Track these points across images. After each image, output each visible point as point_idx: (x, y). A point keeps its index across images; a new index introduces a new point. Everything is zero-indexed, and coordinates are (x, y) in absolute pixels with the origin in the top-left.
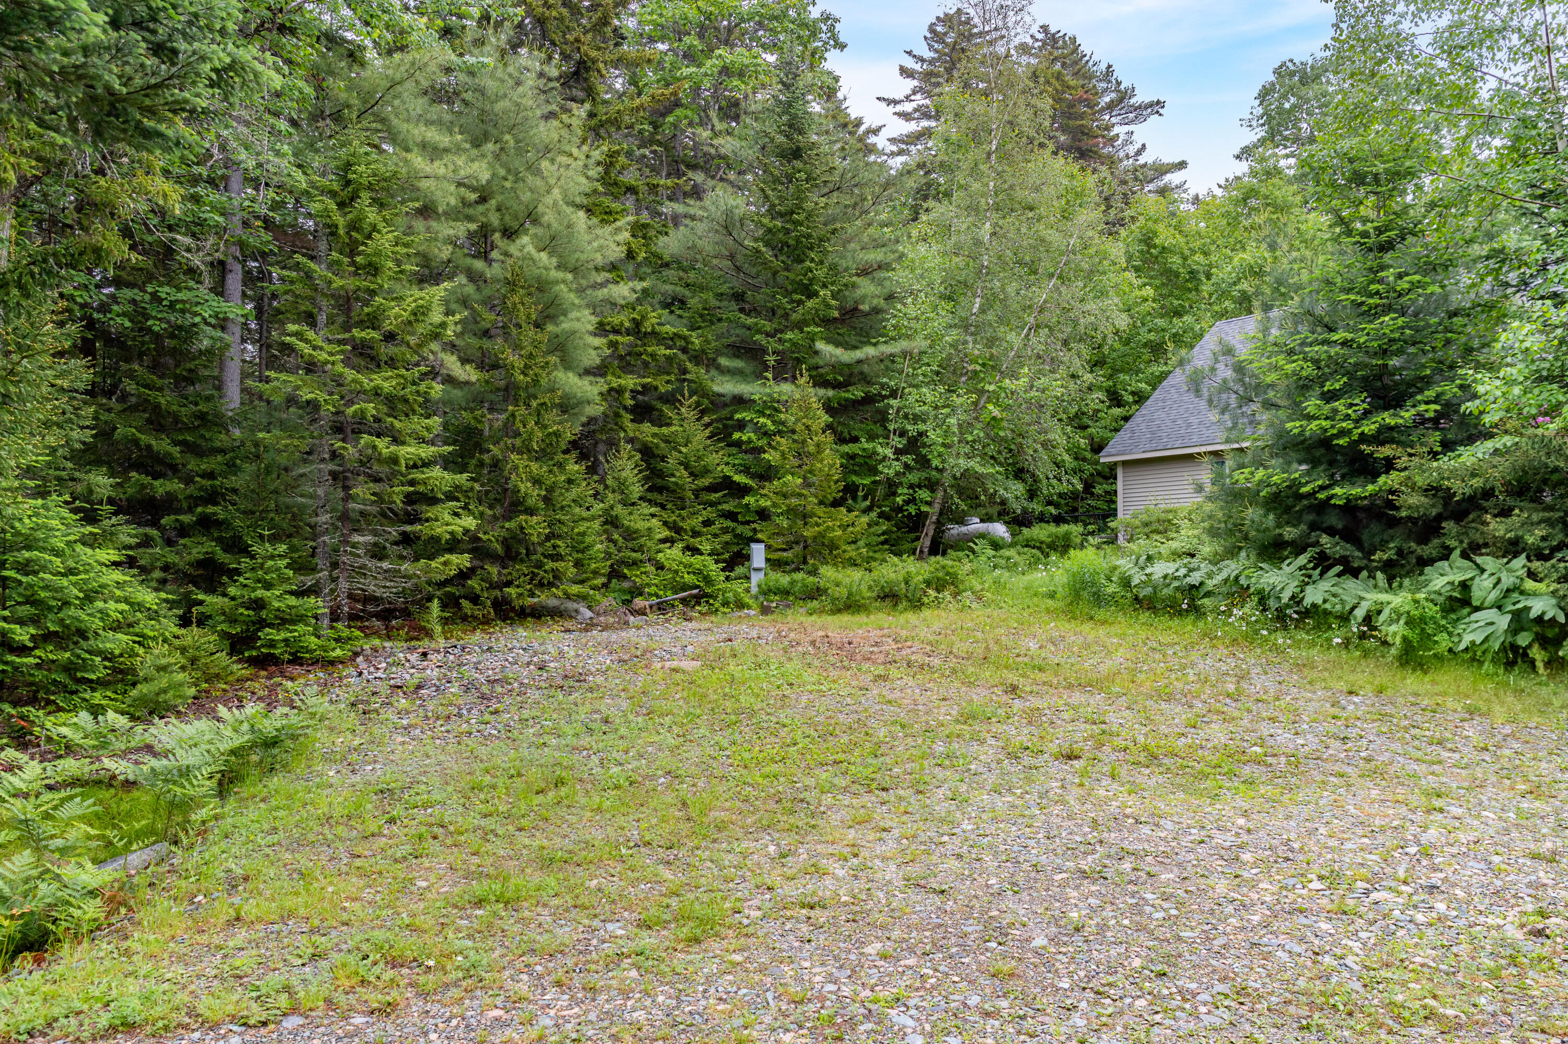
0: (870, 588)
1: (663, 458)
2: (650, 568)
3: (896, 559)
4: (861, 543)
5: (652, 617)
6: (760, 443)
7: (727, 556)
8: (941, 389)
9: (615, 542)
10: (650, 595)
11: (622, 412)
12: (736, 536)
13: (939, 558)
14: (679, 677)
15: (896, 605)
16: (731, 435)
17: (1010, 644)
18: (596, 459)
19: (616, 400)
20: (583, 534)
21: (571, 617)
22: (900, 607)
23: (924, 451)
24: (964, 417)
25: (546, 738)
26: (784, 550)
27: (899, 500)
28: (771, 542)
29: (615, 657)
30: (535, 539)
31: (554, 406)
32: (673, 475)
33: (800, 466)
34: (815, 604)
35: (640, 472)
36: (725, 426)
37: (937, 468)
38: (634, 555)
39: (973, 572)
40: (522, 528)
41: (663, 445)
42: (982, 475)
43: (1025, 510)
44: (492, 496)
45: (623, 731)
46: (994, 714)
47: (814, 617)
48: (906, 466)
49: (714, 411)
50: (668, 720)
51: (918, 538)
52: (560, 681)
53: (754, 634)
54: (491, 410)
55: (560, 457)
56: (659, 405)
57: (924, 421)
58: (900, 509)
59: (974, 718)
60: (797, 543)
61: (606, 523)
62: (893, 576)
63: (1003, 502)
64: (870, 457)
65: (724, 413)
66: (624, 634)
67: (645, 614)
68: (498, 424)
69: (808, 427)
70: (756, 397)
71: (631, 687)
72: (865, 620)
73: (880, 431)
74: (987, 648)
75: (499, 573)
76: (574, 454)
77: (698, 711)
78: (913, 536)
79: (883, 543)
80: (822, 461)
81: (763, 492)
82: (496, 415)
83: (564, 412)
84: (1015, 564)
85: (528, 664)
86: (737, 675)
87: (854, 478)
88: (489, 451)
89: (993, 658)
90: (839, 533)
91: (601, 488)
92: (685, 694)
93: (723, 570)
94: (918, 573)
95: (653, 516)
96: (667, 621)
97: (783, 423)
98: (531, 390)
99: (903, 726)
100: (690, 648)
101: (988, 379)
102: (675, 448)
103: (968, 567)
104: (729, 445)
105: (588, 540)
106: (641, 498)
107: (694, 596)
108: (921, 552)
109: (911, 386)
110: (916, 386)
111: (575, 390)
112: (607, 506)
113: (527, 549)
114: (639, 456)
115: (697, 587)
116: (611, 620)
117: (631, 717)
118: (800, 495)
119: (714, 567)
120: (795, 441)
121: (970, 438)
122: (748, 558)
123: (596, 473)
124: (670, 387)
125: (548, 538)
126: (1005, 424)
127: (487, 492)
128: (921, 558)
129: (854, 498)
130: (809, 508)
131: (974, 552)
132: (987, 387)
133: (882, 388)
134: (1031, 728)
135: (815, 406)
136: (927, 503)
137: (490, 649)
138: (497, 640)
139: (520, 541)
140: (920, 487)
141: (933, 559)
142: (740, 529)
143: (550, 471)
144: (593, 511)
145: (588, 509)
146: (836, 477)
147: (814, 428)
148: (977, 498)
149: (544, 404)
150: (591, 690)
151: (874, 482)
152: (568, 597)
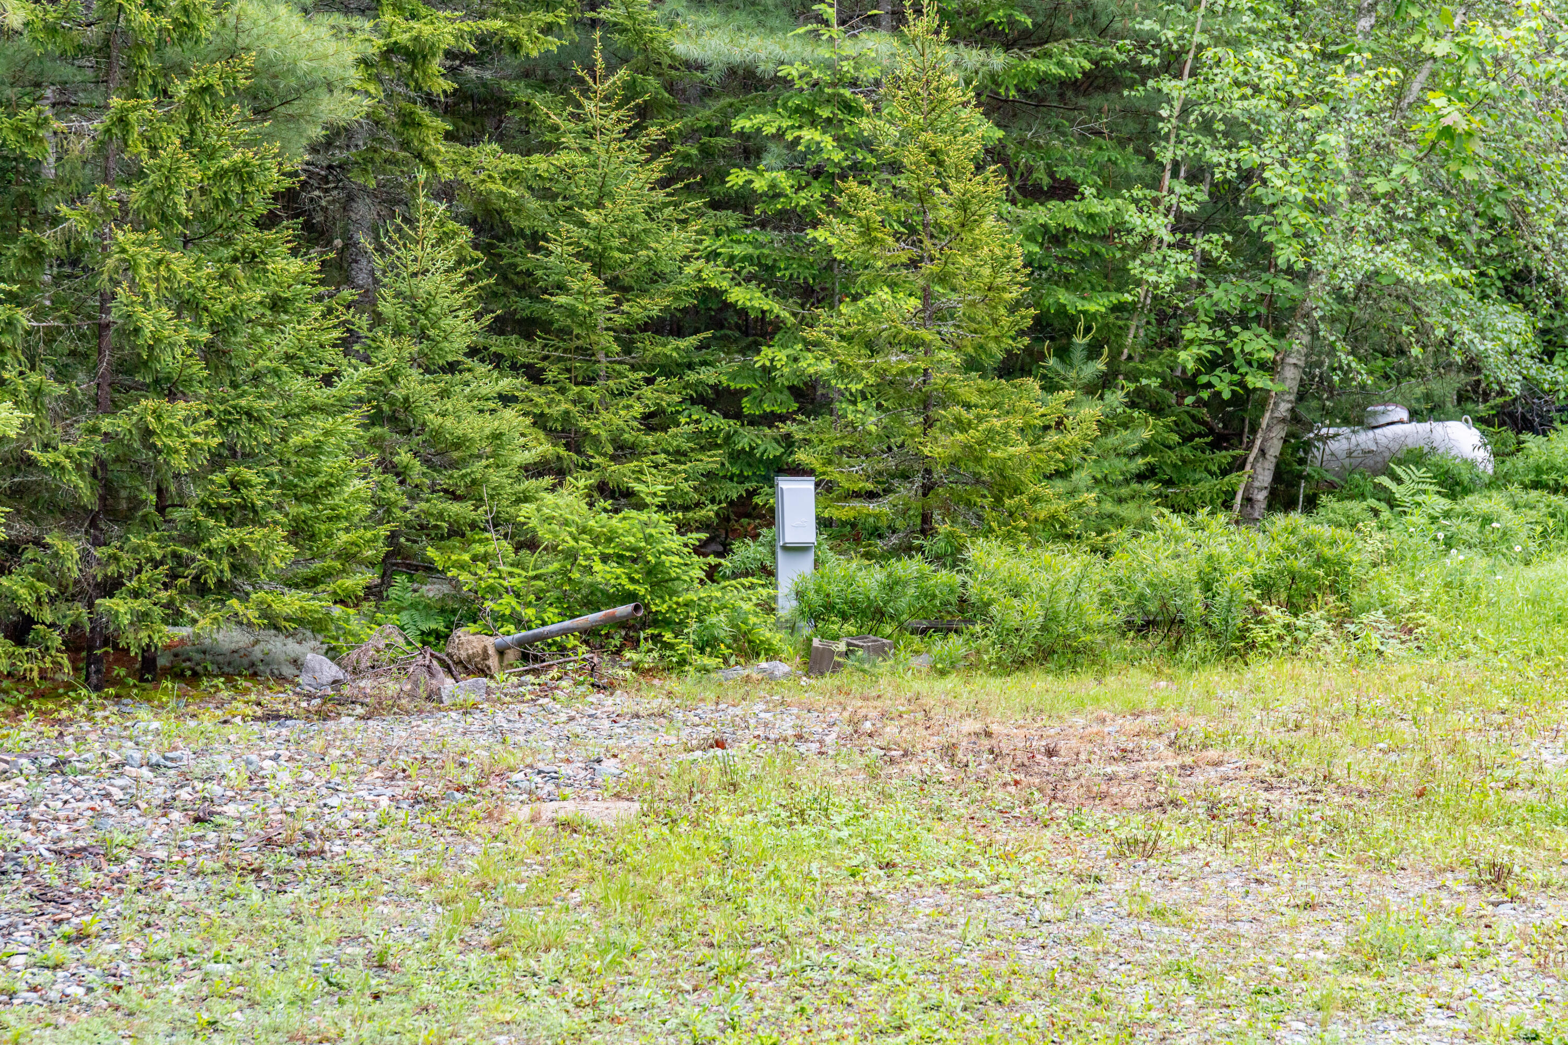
0: (1106, 600)
1: (535, 241)
2: (502, 547)
3: (1177, 522)
4: (1081, 477)
5: (504, 680)
6: (801, 200)
7: (709, 512)
8: (1302, 50)
9: (401, 474)
10: (500, 618)
11: (423, 113)
12: (735, 456)
13: (1297, 518)
14: (577, 844)
15: (1177, 646)
16: (722, 176)
17: (1490, 754)
18: (350, 243)
19: (405, 79)
20: (315, 450)
21: (281, 679)
22: (1188, 654)
23: (1255, 222)
24: (1364, 129)
25: (218, 1008)
26: (871, 496)
27: (1187, 358)
28: (833, 473)
29: (403, 788)
30: (180, 463)
31: (235, 94)
32: (561, 287)
33: (914, 264)
34: (955, 644)
35: (471, 277)
36: (706, 153)
37: (1289, 270)
38: (455, 508)
39: (1389, 557)
40: (148, 433)
41: (533, 204)
42: (1414, 289)
43: (1531, 386)
44: (64, 344)
45: (426, 992)
46: (1446, 945)
47: (952, 682)
48: (1207, 263)
49: (676, 110)
50: (549, 963)
51: (1238, 465)
52: (254, 857)
53: (786, 726)
54: (63, 106)
55: (249, 237)
56: (522, 93)
57: (1256, 140)
58: (1190, 383)
59: (1390, 955)
60: (905, 476)
61: (376, 419)
62: (1169, 567)
63: (1472, 365)
64: (1106, 238)
65: (705, 114)
66: (426, 726)
67: (484, 672)
68: (81, 147)
69: (934, 155)
70: (792, 71)
71: (448, 872)
72: (1095, 689)
73: (1135, 166)
74: (1427, 766)
75: (85, 557)
76: (289, 229)
77: (633, 939)
78: (1224, 456)
79: (1141, 477)
80: (974, 248)
81: (812, 334)
82: (75, 121)
83: (262, 112)
84: (1505, 535)
85: (167, 806)
86: (739, 840)
87: (1063, 297)
88: (55, 220)
89: (1441, 794)
90: (1023, 448)
91: (362, 322)
92: (597, 891)
93: (700, 550)
94: (1238, 561)
95: (506, 399)
96: (547, 690)
97: (867, 144)
98: (172, 53)
99: (1196, 980)
100: (610, 766)
101: (1435, 24)
102: (566, 212)
103: (1376, 542)
104: (715, 205)
105: (328, 465)
106: (473, 352)
107: (622, 624)
108: (1248, 500)
109: (1220, 40)
110: (1234, 43)
111: (292, 50)
112: (378, 372)
113: (160, 492)
114: (466, 235)
115: (631, 597)
116: (392, 688)
117: (449, 953)
118: (914, 343)
119: (674, 542)
120: (899, 193)
121: (1382, 187)
122: (769, 517)
123: (349, 281)
124: (552, 44)
125: (217, 461)
126: (1477, 147)
127: (51, 336)
128: (1246, 519)
129: (1063, 353)
130: (937, 379)
131: (1391, 503)
132: (1429, 47)
133: (1141, 46)
134: (1542, 983)
135: (954, 95)
136: (1263, 366)
137: (60, 765)
138: (80, 739)
139: (140, 470)
140: (1243, 320)
141: (1280, 521)
142: (746, 437)
143: (224, 276)
144: (340, 388)
145: (327, 380)
146: (1014, 294)
147: (952, 157)
148: (1402, 352)
149: (206, 89)
150: (337, 879)
151: (1118, 308)
152: (273, 623)
